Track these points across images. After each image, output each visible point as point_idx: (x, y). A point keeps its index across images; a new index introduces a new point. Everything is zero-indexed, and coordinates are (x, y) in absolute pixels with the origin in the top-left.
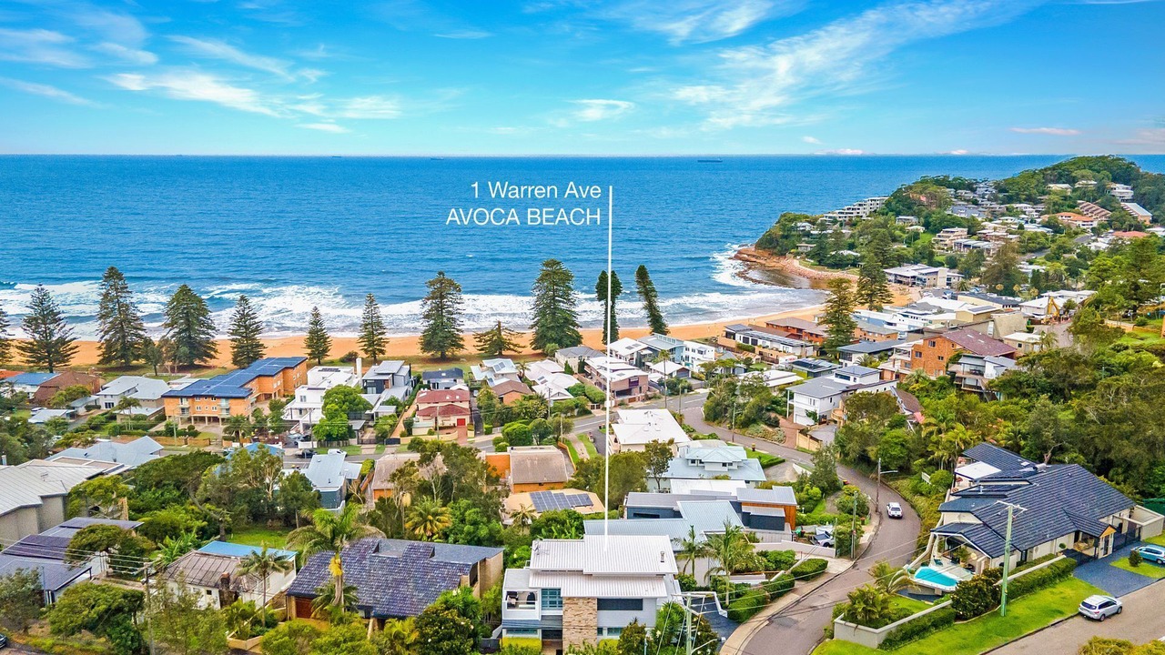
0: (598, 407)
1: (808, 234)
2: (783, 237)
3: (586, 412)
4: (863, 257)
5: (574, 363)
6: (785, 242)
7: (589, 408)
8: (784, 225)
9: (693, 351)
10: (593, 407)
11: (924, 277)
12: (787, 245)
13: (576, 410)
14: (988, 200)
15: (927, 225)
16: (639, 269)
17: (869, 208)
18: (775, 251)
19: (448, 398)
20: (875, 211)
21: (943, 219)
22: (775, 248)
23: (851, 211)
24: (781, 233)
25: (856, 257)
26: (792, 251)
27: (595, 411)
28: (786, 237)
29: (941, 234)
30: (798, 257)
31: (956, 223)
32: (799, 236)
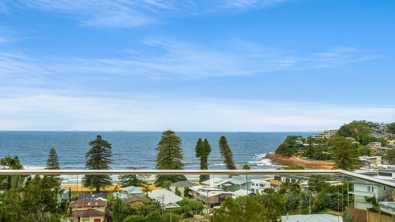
0: (198, 213)
1: (302, 146)
2: (289, 147)
3: (190, 216)
4: (333, 155)
5: (182, 190)
6: (291, 149)
7: (192, 213)
8: (290, 141)
9: (257, 185)
10: (194, 213)
11: (370, 161)
12: (292, 151)
13: (183, 214)
14: (386, 132)
15: (361, 141)
16: (221, 138)
17: (330, 135)
18: (286, 154)
19: (89, 204)
20: (333, 136)
21: (368, 139)
22: (286, 152)
23: (321, 135)
24: (288, 145)
25: (329, 155)
26: (295, 154)
27: (196, 216)
28: (291, 147)
29: (369, 145)
30: (299, 156)
31: (374, 140)
32: (297, 146)
